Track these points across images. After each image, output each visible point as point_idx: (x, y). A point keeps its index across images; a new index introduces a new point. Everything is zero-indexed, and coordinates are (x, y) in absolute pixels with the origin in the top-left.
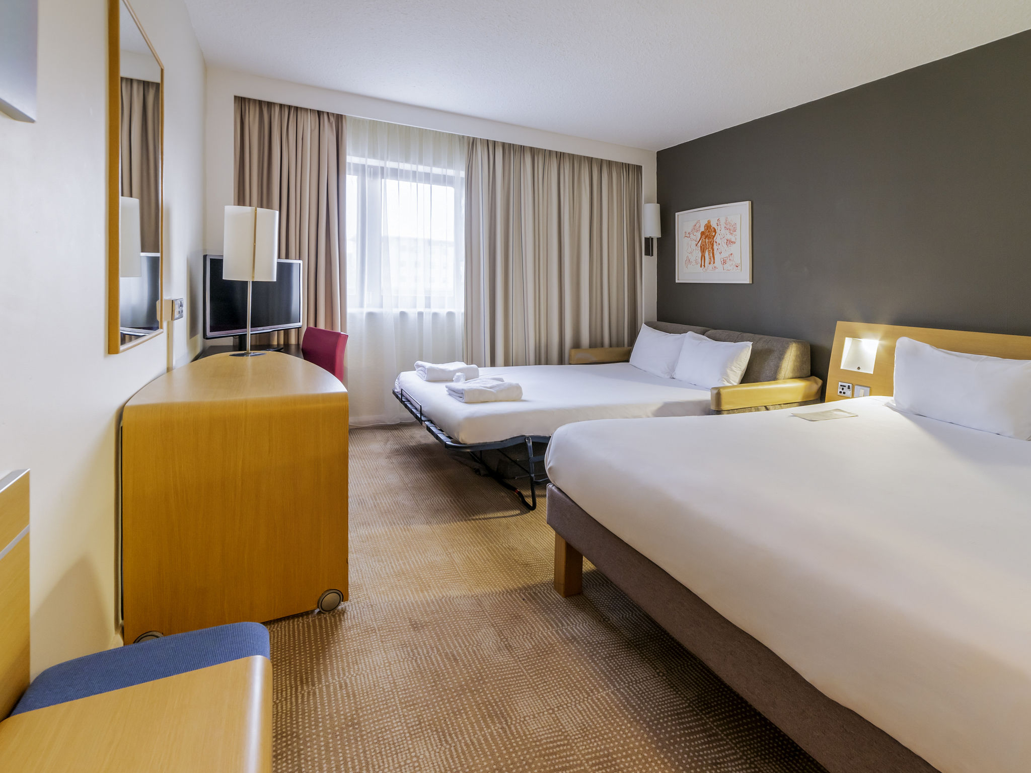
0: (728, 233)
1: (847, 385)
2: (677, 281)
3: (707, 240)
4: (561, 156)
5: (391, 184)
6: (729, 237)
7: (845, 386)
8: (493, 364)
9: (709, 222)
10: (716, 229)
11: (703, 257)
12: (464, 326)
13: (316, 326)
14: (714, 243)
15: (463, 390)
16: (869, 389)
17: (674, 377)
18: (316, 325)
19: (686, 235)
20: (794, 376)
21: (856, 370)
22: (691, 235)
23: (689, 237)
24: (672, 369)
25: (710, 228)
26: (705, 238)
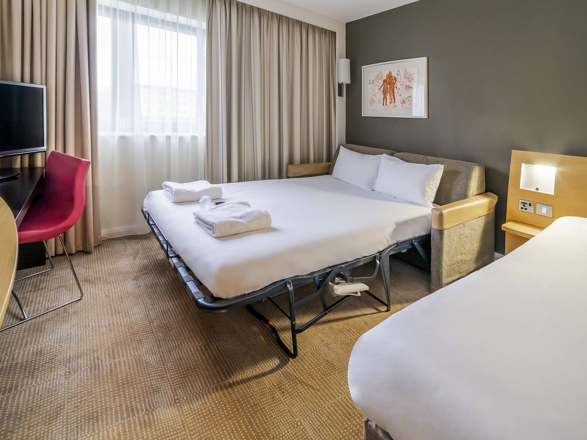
0: (407, 81)
1: (528, 202)
2: (363, 115)
3: (388, 86)
4: (280, 18)
5: (141, 28)
6: (408, 83)
7: (526, 204)
8: (229, 180)
9: (390, 73)
10: (397, 78)
11: (385, 98)
12: (206, 147)
13: (65, 152)
14: (395, 88)
15: (213, 223)
16: (551, 208)
17: (374, 189)
18: (65, 150)
19: (371, 82)
20: (478, 193)
21: (535, 190)
22: (375, 83)
23: (373, 83)
24: (372, 184)
25: (391, 77)
26: (387, 85)
